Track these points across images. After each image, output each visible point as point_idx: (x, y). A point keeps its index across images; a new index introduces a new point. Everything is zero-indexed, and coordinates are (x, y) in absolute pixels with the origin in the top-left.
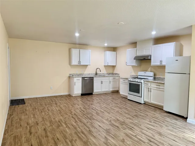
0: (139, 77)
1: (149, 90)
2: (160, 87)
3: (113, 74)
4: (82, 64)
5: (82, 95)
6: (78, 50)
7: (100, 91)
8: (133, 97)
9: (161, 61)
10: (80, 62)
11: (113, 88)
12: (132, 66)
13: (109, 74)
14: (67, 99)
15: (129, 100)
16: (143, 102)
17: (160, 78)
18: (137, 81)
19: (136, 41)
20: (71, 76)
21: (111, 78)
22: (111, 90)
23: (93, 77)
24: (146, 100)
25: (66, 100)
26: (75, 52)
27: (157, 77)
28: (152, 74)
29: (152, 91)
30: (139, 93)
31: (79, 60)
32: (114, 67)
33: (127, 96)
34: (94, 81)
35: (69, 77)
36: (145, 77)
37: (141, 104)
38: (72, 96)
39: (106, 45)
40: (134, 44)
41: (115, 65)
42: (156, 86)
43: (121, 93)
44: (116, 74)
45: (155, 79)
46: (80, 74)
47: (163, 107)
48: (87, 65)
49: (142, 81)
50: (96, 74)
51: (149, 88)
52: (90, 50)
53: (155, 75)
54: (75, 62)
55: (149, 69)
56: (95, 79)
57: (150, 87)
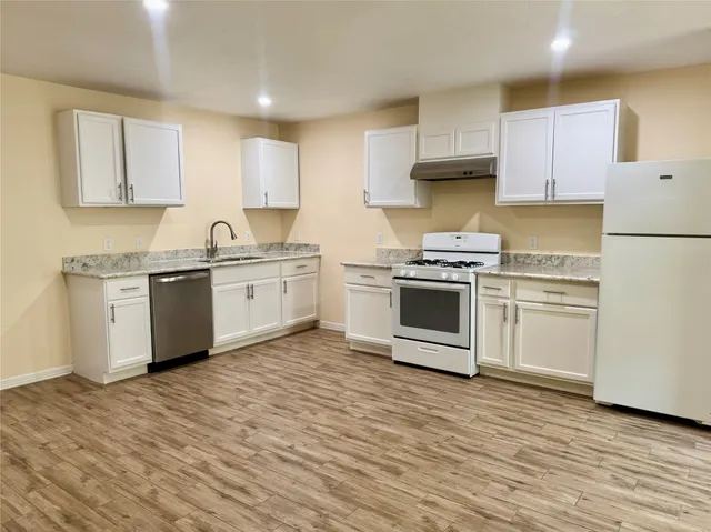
0: (427, 256)
1: (508, 315)
2: (566, 300)
3: (282, 246)
4: (139, 199)
5: (154, 368)
6: (114, 120)
7: (243, 332)
8: (424, 348)
9: (551, 185)
10: (125, 188)
11: (297, 312)
12: (387, 209)
13: (269, 247)
14: (77, 407)
15: (397, 363)
16: (472, 372)
17: (529, 256)
18: (444, 276)
20: (78, 269)
21: (288, 268)
22: (290, 322)
23: (208, 270)
24: (487, 358)
26: (94, 131)
27: (513, 252)
28: (493, 241)
30: (454, 328)
31: (120, 180)
32: (286, 215)
33: (389, 349)
34: (215, 289)
35: (65, 275)
36: (468, 258)
37: (466, 377)
38: (101, 386)
39: (265, 102)
43: (350, 335)
44: (299, 247)
45: (505, 261)
46: (128, 257)
48: (161, 208)
50: (212, 251)
51: (505, 306)
52: (180, 128)
53: (504, 245)
54: (97, 187)
55: (475, 221)
56: (217, 276)
57: (508, 302)
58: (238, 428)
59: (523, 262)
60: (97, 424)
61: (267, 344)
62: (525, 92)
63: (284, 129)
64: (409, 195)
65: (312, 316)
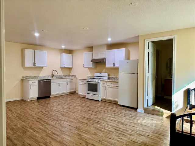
0: (95, 77)
1: (106, 88)
2: (115, 85)
3: (69, 76)
4: (37, 66)
5: (38, 98)
6: (33, 51)
7: (58, 93)
8: (91, 96)
9: (114, 64)
10: (35, 63)
11: (70, 89)
12: (89, 68)
13: (66, 76)
15: (87, 99)
16: (100, 100)
17: (113, 77)
18: (95, 81)
19: (91, 46)
20: (25, 78)
21: (68, 80)
22: (69, 91)
23: (50, 80)
24: (103, 97)
25: (21, 105)
26: (29, 53)
27: (110, 77)
28: (106, 75)
29: (108, 89)
30: (97, 91)
31: (33, 62)
32: (70, 69)
33: (86, 96)
34: (52, 83)
35: (22, 80)
36: (101, 78)
37: (99, 101)
38: (28, 101)
39: (63, 47)
40: (90, 48)
41: (72, 67)
42: (111, 85)
43: (79, 93)
44: (72, 76)
45: (109, 78)
46: (34, 77)
47: (117, 102)
48: (42, 67)
49: (99, 81)
50: (53, 76)
51: (105, 87)
52: (46, 52)
53: (109, 75)
54: (29, 63)
55: (104, 71)
56: (52, 81)
57: (106, 86)
58: (50, 107)
59: (112, 78)
60: (25, 106)
61: (63, 96)
62: (112, 46)
63: (70, 52)
64: (91, 65)
65: (74, 90)
